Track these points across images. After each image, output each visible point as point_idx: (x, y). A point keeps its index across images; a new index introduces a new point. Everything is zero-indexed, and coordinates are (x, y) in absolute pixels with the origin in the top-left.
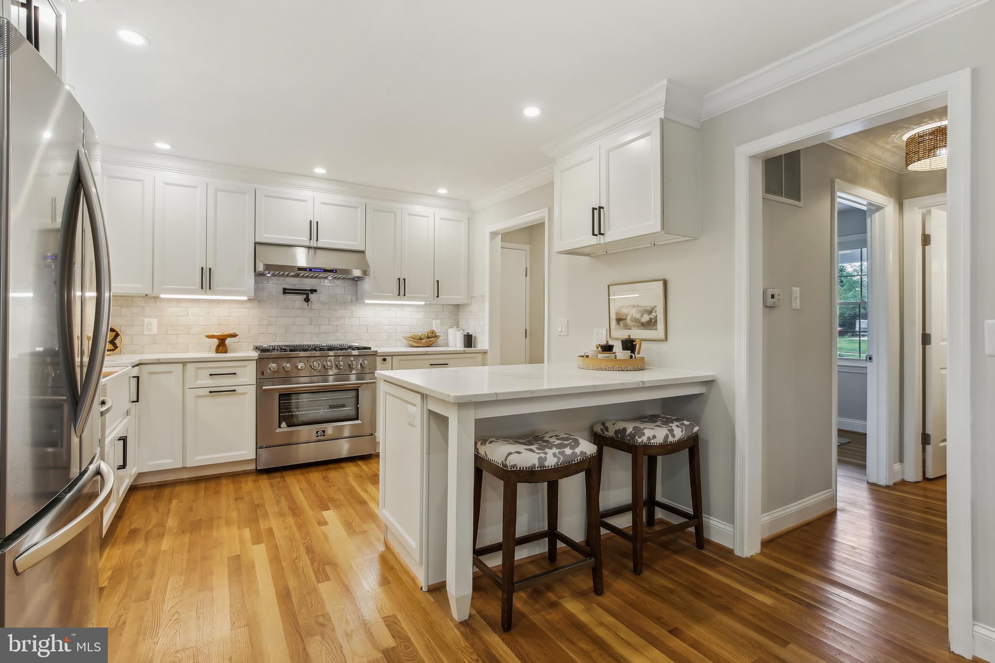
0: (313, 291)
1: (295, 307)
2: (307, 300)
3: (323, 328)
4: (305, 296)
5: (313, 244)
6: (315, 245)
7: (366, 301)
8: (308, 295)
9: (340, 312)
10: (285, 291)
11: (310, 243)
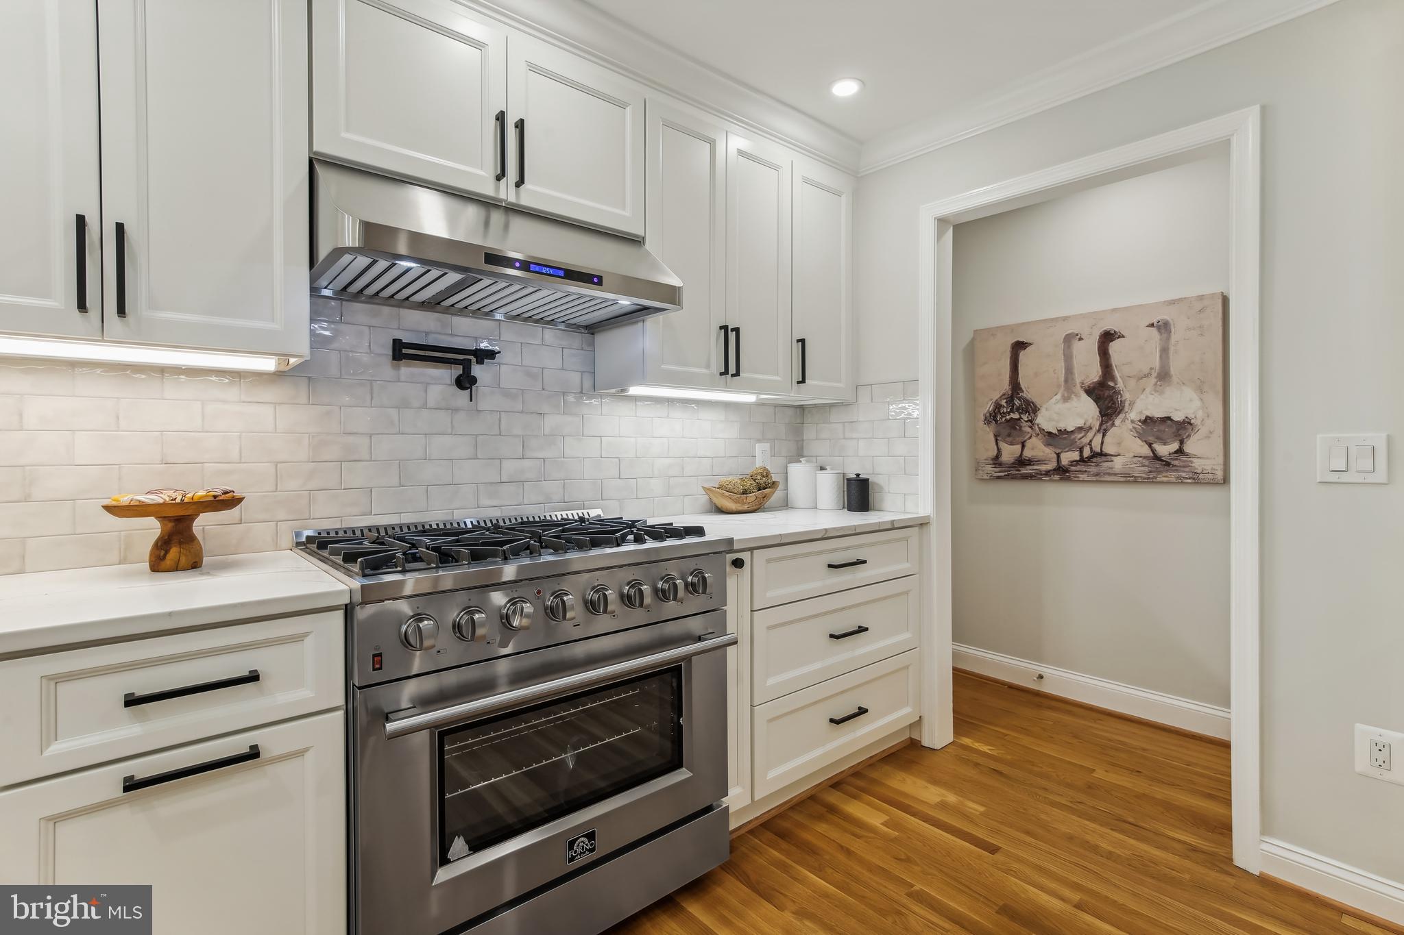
0: (484, 356)
1: (431, 403)
2: (465, 382)
3: (510, 467)
4: (458, 370)
5: (506, 192)
6: (512, 199)
7: (634, 390)
8: (467, 366)
9: (552, 421)
10: (401, 351)
11: (497, 189)
